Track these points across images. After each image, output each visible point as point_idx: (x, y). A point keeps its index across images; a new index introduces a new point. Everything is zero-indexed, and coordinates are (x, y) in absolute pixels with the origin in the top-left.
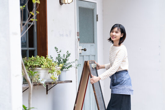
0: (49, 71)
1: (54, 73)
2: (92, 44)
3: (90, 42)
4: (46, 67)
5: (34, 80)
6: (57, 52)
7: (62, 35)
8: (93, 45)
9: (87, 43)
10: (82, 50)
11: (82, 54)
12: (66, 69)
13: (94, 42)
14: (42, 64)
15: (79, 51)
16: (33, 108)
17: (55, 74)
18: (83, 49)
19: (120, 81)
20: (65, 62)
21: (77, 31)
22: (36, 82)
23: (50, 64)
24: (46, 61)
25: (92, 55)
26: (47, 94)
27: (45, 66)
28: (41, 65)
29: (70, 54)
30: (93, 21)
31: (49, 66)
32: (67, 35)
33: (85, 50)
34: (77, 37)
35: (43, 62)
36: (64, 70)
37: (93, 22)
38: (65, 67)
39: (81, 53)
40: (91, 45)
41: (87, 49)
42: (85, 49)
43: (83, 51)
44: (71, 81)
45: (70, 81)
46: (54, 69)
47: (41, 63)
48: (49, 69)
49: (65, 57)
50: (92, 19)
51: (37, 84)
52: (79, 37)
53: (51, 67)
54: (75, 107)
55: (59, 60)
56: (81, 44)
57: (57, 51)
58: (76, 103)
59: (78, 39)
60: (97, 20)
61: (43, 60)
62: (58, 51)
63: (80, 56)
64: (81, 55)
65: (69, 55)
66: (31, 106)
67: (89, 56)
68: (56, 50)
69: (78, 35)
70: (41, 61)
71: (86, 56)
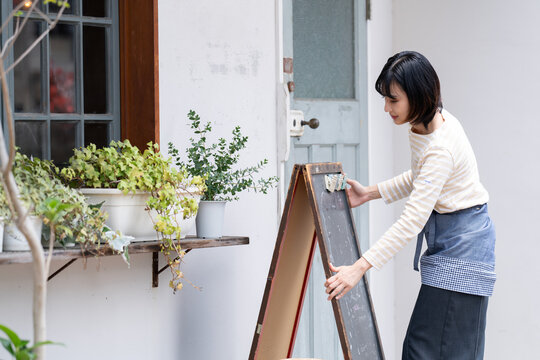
0: (150, 200)
1: (171, 209)
2: (346, 103)
3: (338, 97)
4: (137, 187)
5: (82, 235)
6: (198, 129)
7: (223, 69)
8: (349, 108)
9: (328, 97)
10: (303, 123)
11: (303, 141)
12: (225, 192)
13: (353, 97)
14: (124, 176)
15: (291, 129)
16: (48, 342)
17: (172, 212)
18: (308, 120)
19: (444, 241)
20: (225, 168)
21: (284, 54)
22: (91, 243)
23: (157, 175)
24: (140, 165)
25: (346, 145)
26: (155, 284)
27: (133, 184)
28: (118, 178)
29: (245, 140)
30: (353, 19)
31: (149, 182)
32: (242, 70)
33: (313, 124)
34: (283, 78)
35: (128, 167)
36: (217, 197)
37: (353, 24)
38: (222, 187)
39: (301, 134)
40: (343, 108)
41: (321, 120)
42: (312, 120)
43: (307, 126)
44: (246, 241)
45: (240, 239)
46: (167, 195)
47: (123, 172)
48: (152, 194)
49: (227, 149)
50: (349, 11)
51: (95, 251)
52: (291, 78)
53: (158, 185)
54: (256, 336)
55: (196, 163)
56: (299, 102)
57: (196, 125)
58: (260, 320)
59: (289, 84)
60: (368, 16)
61: (128, 160)
62: (201, 127)
63: (296, 146)
64: (298, 143)
65: (242, 142)
66: (43, 337)
67: (333, 146)
68: (192, 122)
69: (288, 68)
70: (121, 164)
71: (322, 146)
